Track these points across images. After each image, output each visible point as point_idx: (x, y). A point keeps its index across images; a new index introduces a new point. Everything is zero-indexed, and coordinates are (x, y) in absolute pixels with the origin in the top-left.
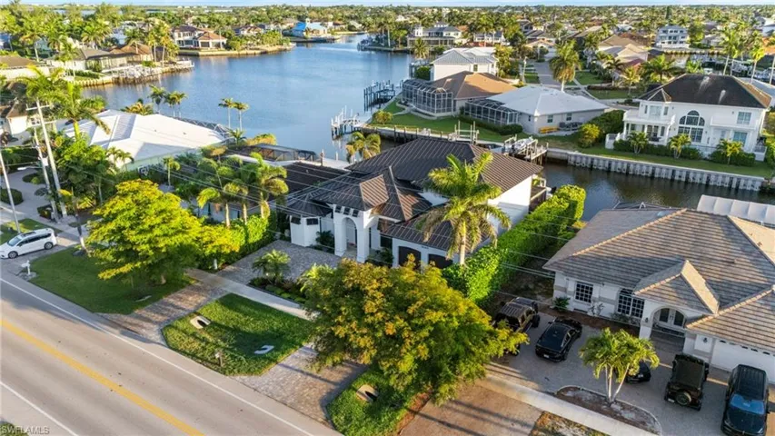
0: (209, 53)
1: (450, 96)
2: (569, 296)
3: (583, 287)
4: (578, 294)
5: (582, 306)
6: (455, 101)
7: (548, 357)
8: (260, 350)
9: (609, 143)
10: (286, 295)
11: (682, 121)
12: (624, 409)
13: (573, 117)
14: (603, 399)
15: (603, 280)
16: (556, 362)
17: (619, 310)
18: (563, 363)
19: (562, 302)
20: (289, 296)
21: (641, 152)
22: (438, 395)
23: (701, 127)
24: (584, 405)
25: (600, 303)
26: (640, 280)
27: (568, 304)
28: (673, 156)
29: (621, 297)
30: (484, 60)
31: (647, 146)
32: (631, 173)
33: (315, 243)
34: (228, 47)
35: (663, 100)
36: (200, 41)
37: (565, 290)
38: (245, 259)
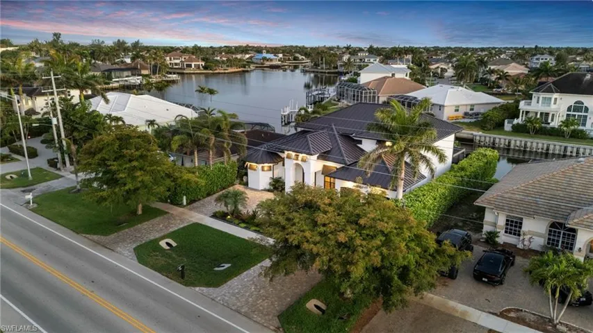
0: (192, 72)
1: (374, 93)
2: (498, 230)
3: (512, 222)
4: (507, 228)
5: (511, 239)
6: (378, 97)
7: (486, 280)
8: (219, 267)
9: (508, 127)
10: (243, 225)
11: (569, 109)
12: (570, 330)
13: (475, 108)
14: (547, 320)
15: (533, 214)
16: (494, 286)
17: (548, 243)
18: (501, 286)
19: (492, 236)
20: (245, 225)
21: (536, 133)
22: (391, 303)
23: (586, 114)
24: (529, 326)
25: (529, 236)
26: (570, 214)
27: (498, 237)
28: (564, 136)
29: (550, 231)
30: (400, 70)
31: (541, 128)
32: (528, 149)
33: (268, 187)
34: (205, 68)
35: (552, 92)
36: (185, 63)
37: (495, 225)
38: (209, 198)
